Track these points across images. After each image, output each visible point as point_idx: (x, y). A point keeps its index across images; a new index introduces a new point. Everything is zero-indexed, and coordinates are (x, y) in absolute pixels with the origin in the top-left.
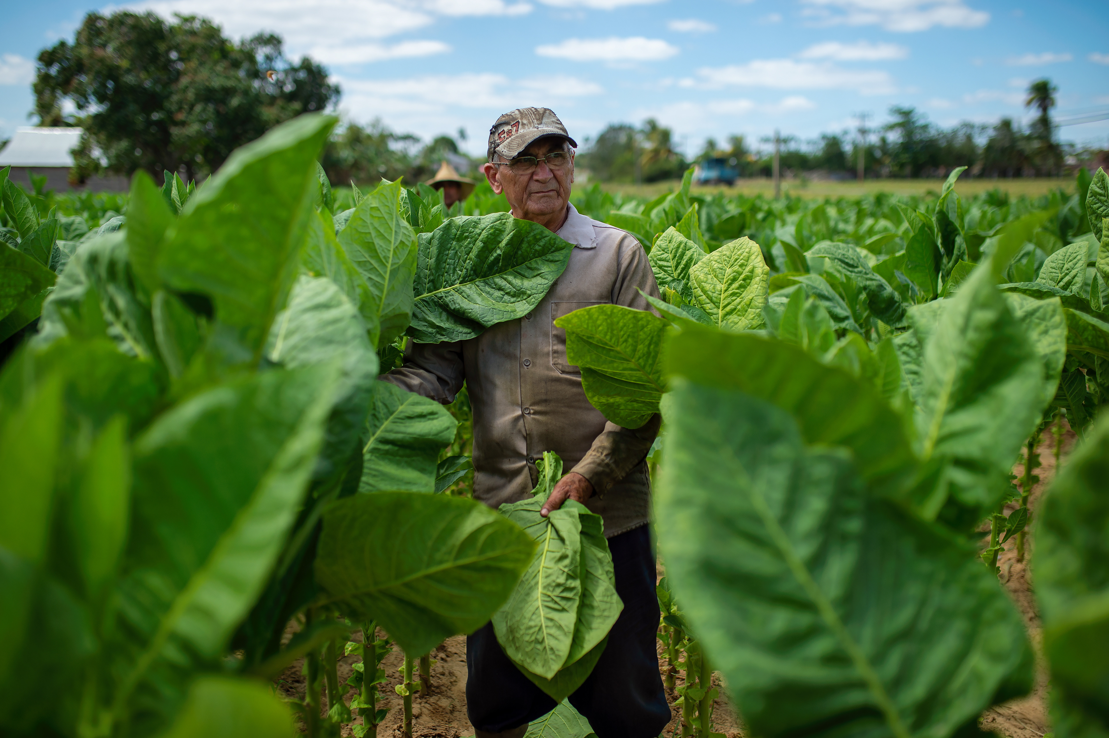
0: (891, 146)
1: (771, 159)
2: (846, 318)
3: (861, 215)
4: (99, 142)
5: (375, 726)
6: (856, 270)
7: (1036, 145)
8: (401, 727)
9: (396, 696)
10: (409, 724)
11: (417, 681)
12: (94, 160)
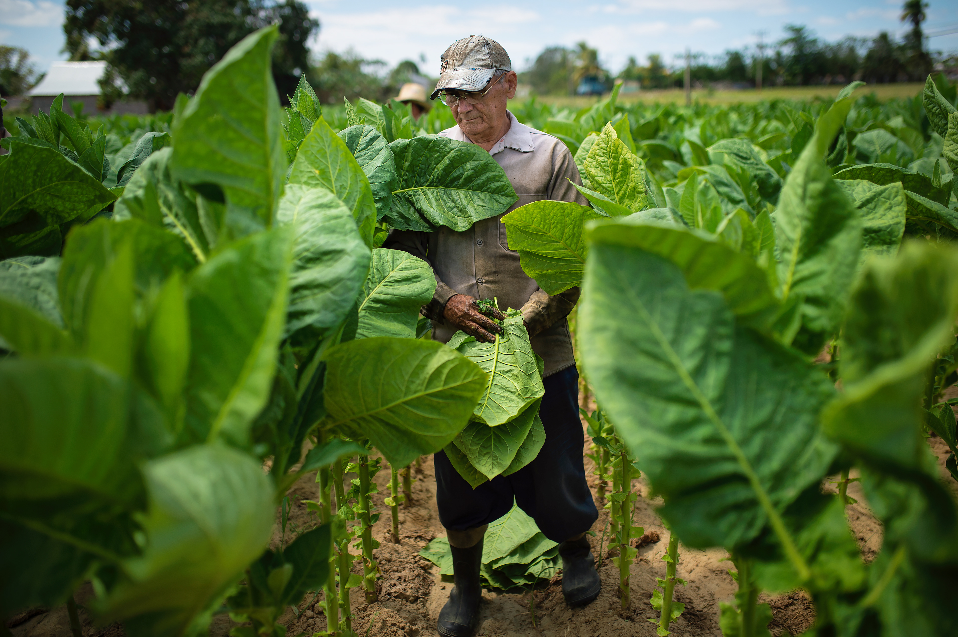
0: (785, 59)
1: (683, 73)
2: (741, 201)
3: (757, 118)
4: (120, 73)
5: (370, 527)
6: (749, 162)
7: (910, 54)
8: (390, 531)
9: (385, 508)
10: (396, 528)
11: (401, 495)
12: (116, 88)
